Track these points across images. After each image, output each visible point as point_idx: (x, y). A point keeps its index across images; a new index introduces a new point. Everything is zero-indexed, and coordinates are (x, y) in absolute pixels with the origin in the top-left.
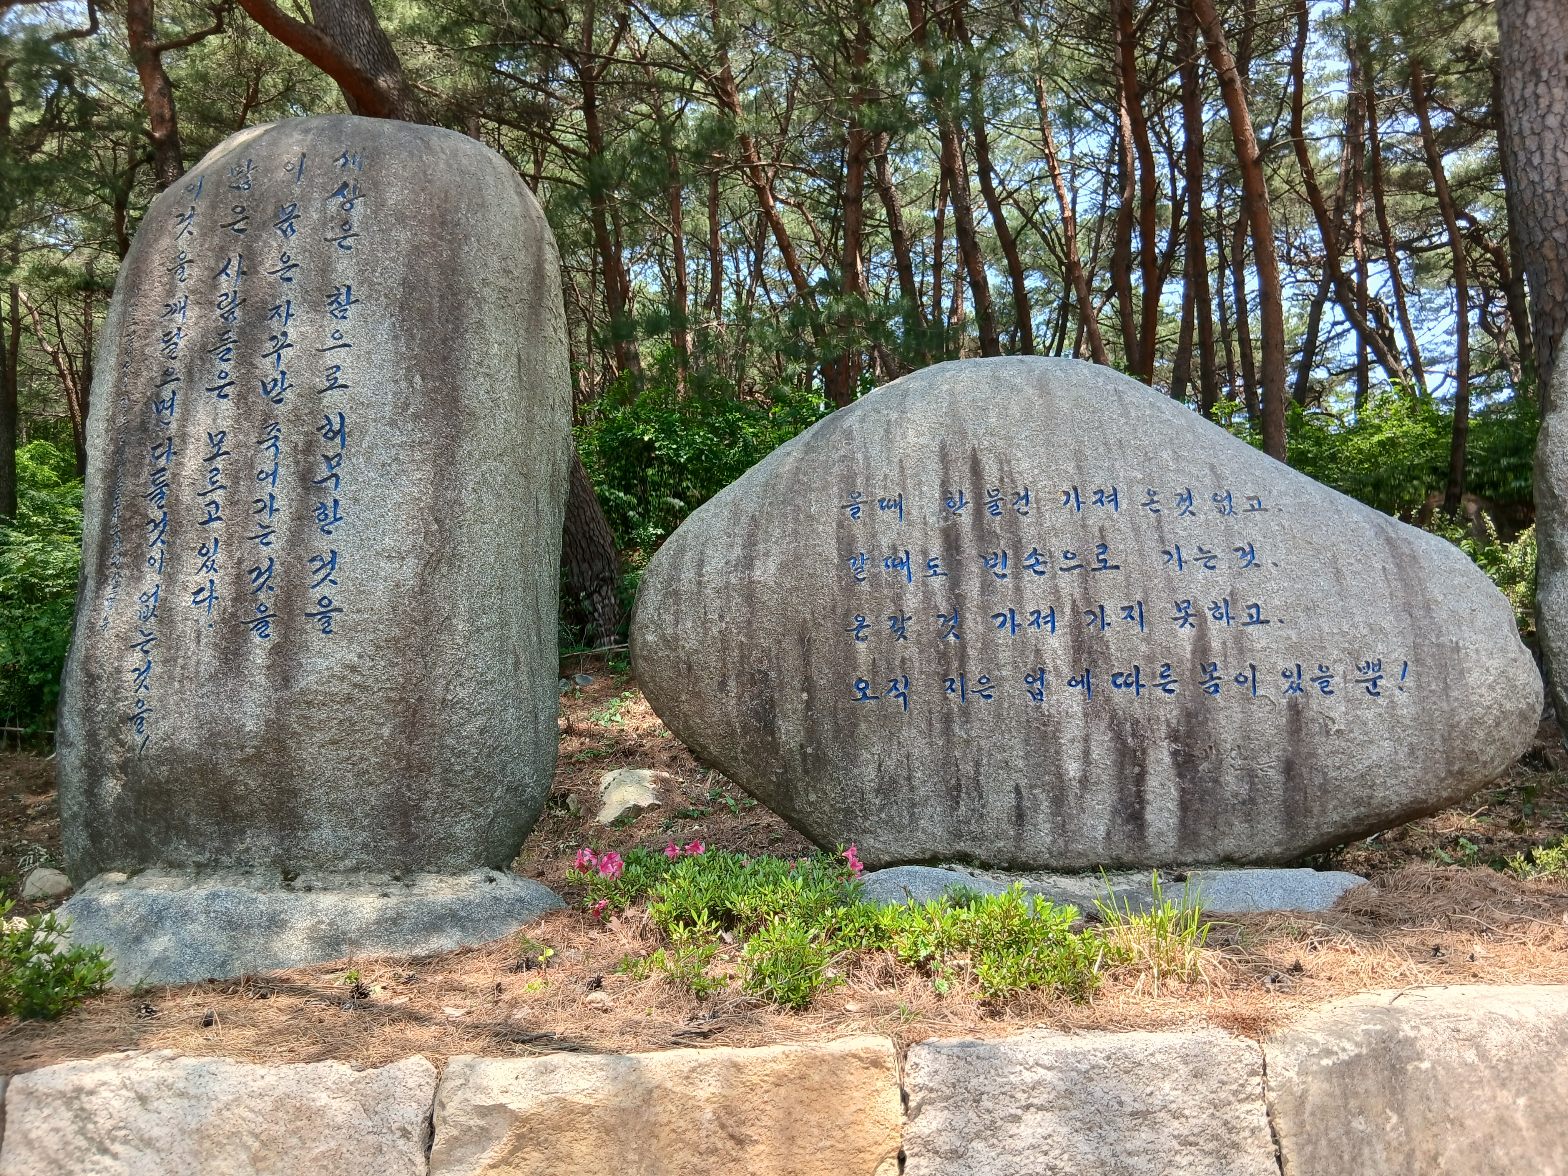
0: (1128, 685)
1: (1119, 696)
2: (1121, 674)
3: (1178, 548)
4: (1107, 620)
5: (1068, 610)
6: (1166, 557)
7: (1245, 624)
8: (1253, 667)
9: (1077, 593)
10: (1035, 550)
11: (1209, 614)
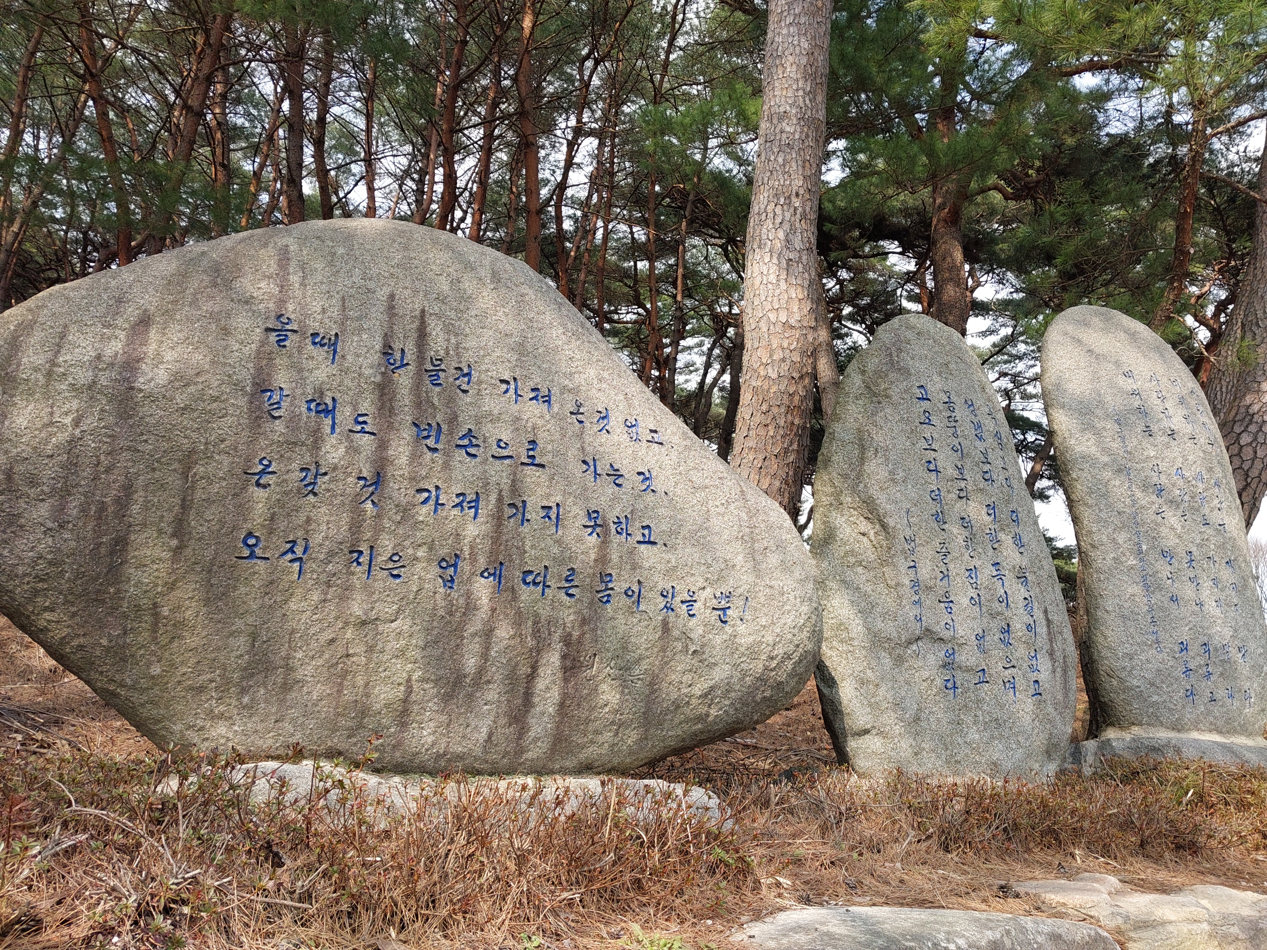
0: (535, 584)
1: (526, 594)
2: (531, 572)
3: (594, 460)
4: (528, 516)
5: (493, 498)
6: (585, 467)
7: (639, 542)
8: (639, 582)
9: (506, 482)
10: (470, 430)
11: (613, 527)
